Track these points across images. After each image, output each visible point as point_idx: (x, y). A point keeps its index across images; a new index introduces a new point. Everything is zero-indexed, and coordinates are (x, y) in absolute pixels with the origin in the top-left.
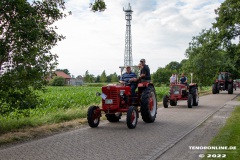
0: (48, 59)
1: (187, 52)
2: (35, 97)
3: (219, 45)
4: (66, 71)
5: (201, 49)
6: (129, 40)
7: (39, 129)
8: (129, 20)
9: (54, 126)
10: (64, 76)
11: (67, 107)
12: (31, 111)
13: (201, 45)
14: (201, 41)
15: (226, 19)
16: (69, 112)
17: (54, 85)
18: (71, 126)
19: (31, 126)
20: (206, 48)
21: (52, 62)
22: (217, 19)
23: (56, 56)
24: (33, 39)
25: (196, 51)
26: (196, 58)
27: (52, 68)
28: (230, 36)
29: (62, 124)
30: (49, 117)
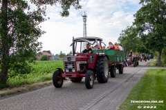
1: (119, 39)
3: (136, 35)
5: (127, 37)
7: (32, 85)
8: (85, 21)
9: (41, 83)
12: (28, 75)
13: (126, 35)
14: (127, 32)
15: (140, 20)
16: (50, 75)
19: (28, 83)
20: (129, 36)
21: (39, 47)
22: (135, 20)
23: (41, 43)
24: (28, 33)
25: (124, 39)
26: (124, 43)
27: (39, 50)
28: (143, 30)
30: (38, 78)
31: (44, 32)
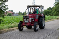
0: (5, 7)
2: (1, 20)
4: (12, 11)
10: (12, 13)
16: (13, 25)
17: (8, 16)
23: (7, 6)
26: (57, 6)
29: (10, 29)
30: (6, 27)
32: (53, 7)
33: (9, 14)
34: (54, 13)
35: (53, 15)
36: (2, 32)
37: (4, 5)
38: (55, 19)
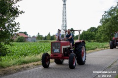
0: (14, 26)
1: (101, 21)
2: (6, 49)
4: (25, 33)
5: (110, 19)
6: (65, 14)
7: (8, 69)
9: (17, 67)
10: (24, 36)
11: (25, 55)
12: (3, 58)
13: (110, 17)
14: (110, 14)
16: (27, 58)
18: (28, 67)
19: (2, 67)
20: (113, 18)
21: (16, 27)
23: (18, 24)
24: (4, 13)
25: (107, 20)
26: (107, 25)
27: (16, 31)
29: (22, 66)
30: (14, 62)
31: (22, 12)
32: (99, 27)
33: (19, 39)
34: (100, 37)
35: (98, 41)
36: (8, 71)
37: (13, 23)
38: (103, 47)
